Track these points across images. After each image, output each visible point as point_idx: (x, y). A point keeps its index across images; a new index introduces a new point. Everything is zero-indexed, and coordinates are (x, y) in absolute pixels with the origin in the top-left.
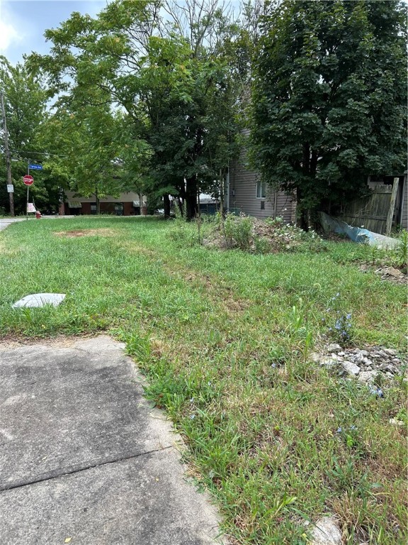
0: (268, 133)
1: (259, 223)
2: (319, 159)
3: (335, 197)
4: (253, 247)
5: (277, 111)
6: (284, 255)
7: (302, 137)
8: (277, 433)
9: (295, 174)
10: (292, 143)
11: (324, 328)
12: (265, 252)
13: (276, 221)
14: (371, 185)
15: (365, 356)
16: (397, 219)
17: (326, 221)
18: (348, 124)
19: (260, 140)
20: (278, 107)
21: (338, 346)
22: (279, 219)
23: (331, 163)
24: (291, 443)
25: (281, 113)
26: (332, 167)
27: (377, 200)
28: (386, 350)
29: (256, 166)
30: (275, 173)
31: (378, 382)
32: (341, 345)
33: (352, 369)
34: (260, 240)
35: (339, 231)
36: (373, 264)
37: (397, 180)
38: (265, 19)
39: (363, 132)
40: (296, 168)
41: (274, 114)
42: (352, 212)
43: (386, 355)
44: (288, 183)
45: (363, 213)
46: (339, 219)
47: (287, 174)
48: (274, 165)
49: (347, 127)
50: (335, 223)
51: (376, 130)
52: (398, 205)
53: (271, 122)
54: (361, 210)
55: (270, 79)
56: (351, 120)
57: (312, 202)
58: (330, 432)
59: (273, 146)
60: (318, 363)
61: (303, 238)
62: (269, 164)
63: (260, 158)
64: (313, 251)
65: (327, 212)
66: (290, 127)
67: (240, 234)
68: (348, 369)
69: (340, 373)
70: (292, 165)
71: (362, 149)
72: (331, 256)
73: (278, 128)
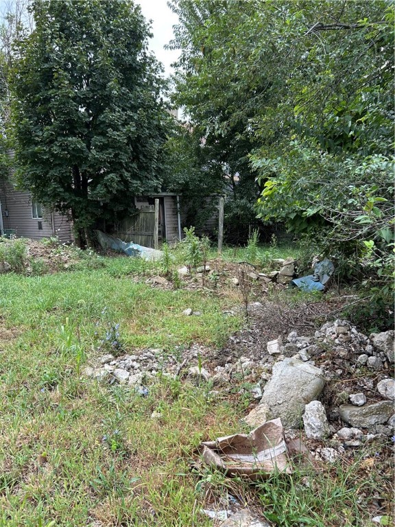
0: (34, 154)
1: (35, 244)
2: (89, 181)
3: (108, 217)
4: (29, 269)
5: (40, 134)
6: (62, 274)
7: (70, 160)
8: (45, 460)
9: (67, 195)
10: (60, 165)
11: (99, 341)
12: (42, 274)
13: (51, 241)
14: (138, 205)
15: (133, 360)
16: (162, 233)
17: (102, 239)
18: (110, 150)
19: (27, 161)
20: (42, 130)
21: (111, 356)
22: (54, 239)
23: (99, 185)
24: (57, 465)
25: (45, 135)
26: (100, 189)
27: (144, 219)
28: (153, 351)
29: (26, 187)
30: (46, 194)
31: (144, 381)
32: (114, 355)
33: (122, 374)
34: (36, 262)
35: (115, 247)
36: (144, 275)
37: (157, 201)
38: (18, 43)
39: (124, 158)
40: (68, 189)
41: (38, 136)
42: (124, 230)
43: (152, 355)
44: (62, 203)
45: (134, 230)
46: (114, 235)
47: (59, 195)
48: (44, 186)
49: (110, 154)
50: (111, 240)
51: (135, 158)
52: (162, 222)
53: (36, 144)
54: (132, 228)
55: (31, 102)
56: (113, 147)
57: (87, 222)
58: (97, 442)
59: (40, 167)
60: (90, 377)
61: (81, 257)
62: (40, 185)
63: (29, 179)
64: (90, 268)
65: (102, 231)
66: (56, 149)
67: (14, 257)
68: (119, 376)
69: (112, 382)
70: (63, 187)
71: (126, 174)
72: (108, 271)
73: (44, 150)
